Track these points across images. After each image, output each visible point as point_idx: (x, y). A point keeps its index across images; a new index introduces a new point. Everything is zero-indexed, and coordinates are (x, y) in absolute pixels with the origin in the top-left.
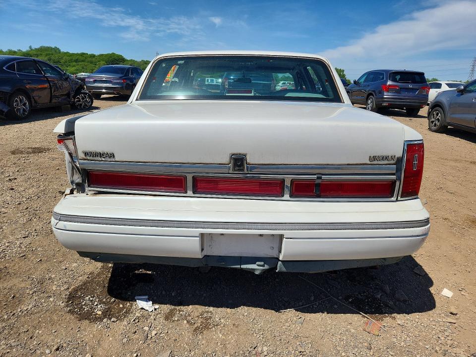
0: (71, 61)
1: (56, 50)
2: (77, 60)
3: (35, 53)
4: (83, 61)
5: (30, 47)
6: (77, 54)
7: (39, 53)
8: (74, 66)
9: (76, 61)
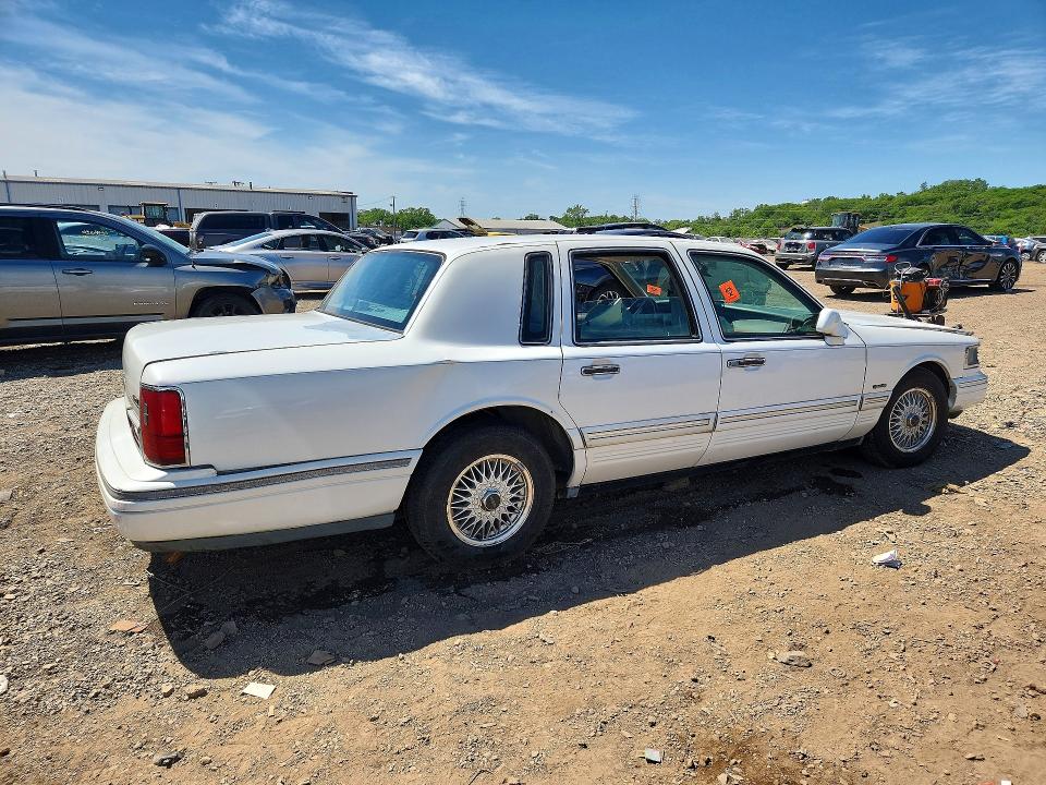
0: (1004, 206)
1: (980, 185)
2: (1019, 203)
3: (930, 196)
4: (1034, 204)
5: (924, 186)
6: (1026, 189)
7: (939, 195)
8: (1008, 217)
9: (1018, 205)
